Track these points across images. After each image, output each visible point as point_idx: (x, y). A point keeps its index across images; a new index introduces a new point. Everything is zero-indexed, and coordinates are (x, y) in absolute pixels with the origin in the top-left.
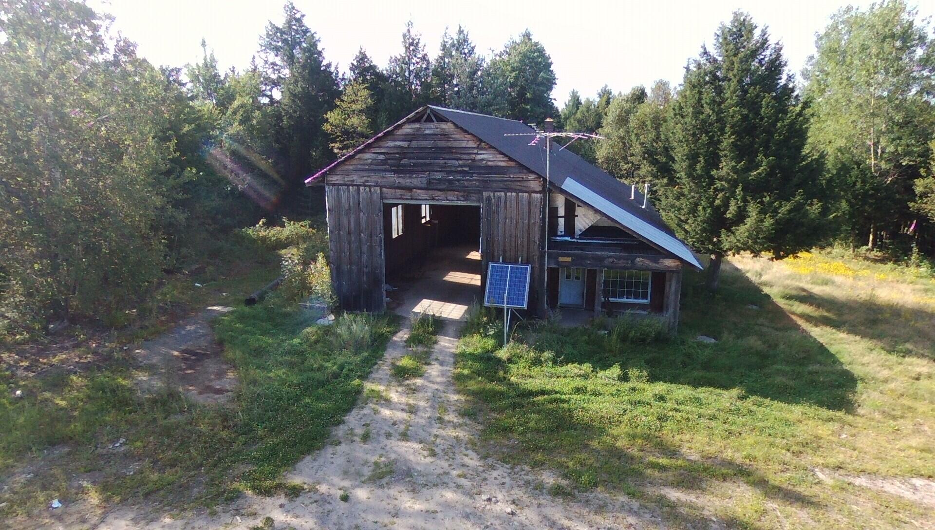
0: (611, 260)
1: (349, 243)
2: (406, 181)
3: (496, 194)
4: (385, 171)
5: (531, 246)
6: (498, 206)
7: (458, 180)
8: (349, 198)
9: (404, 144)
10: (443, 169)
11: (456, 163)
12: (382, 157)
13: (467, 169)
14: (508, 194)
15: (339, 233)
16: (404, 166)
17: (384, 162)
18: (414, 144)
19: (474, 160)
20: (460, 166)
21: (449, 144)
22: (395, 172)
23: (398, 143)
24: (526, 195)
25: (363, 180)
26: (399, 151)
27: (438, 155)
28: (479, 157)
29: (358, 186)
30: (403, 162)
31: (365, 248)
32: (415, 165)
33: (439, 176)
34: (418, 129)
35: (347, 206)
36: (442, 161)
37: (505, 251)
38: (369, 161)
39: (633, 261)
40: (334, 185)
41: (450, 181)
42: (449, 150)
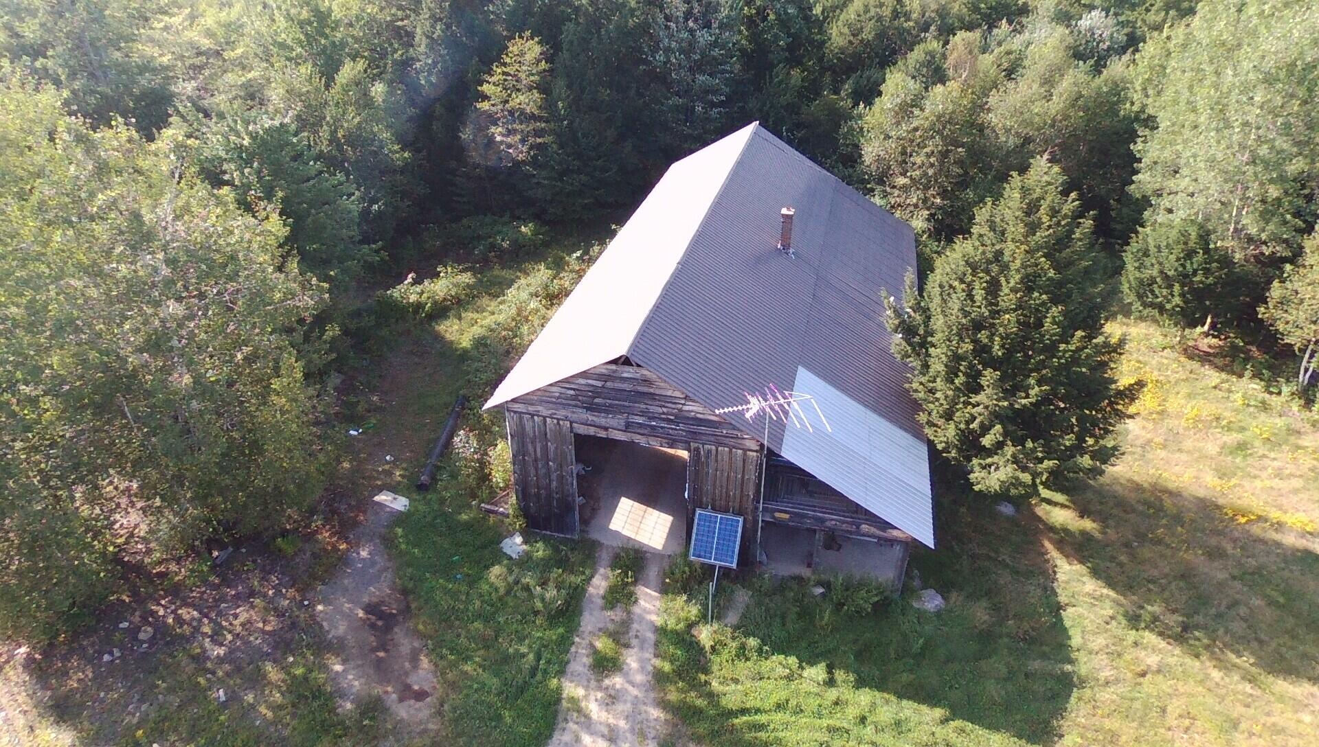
0: (833, 522)
1: (536, 469)
2: (602, 421)
3: (706, 446)
4: (576, 406)
5: (745, 499)
6: (707, 457)
7: (662, 428)
8: (534, 427)
9: (599, 384)
10: (643, 413)
11: (660, 410)
12: (572, 392)
13: (672, 418)
14: (720, 448)
15: (524, 459)
16: (597, 404)
17: (575, 398)
18: (609, 384)
19: (680, 410)
20: (664, 413)
21: (652, 390)
22: (588, 409)
23: (590, 382)
24: (740, 452)
25: (550, 412)
26: (591, 389)
27: (638, 399)
28: (686, 408)
29: (545, 418)
30: (596, 400)
31: (554, 476)
32: (611, 406)
33: (640, 420)
34: (615, 371)
35: (532, 435)
36: (644, 406)
37: (714, 500)
38: (557, 394)
39: (858, 528)
40: (515, 412)
41: (653, 427)
42: (652, 396)
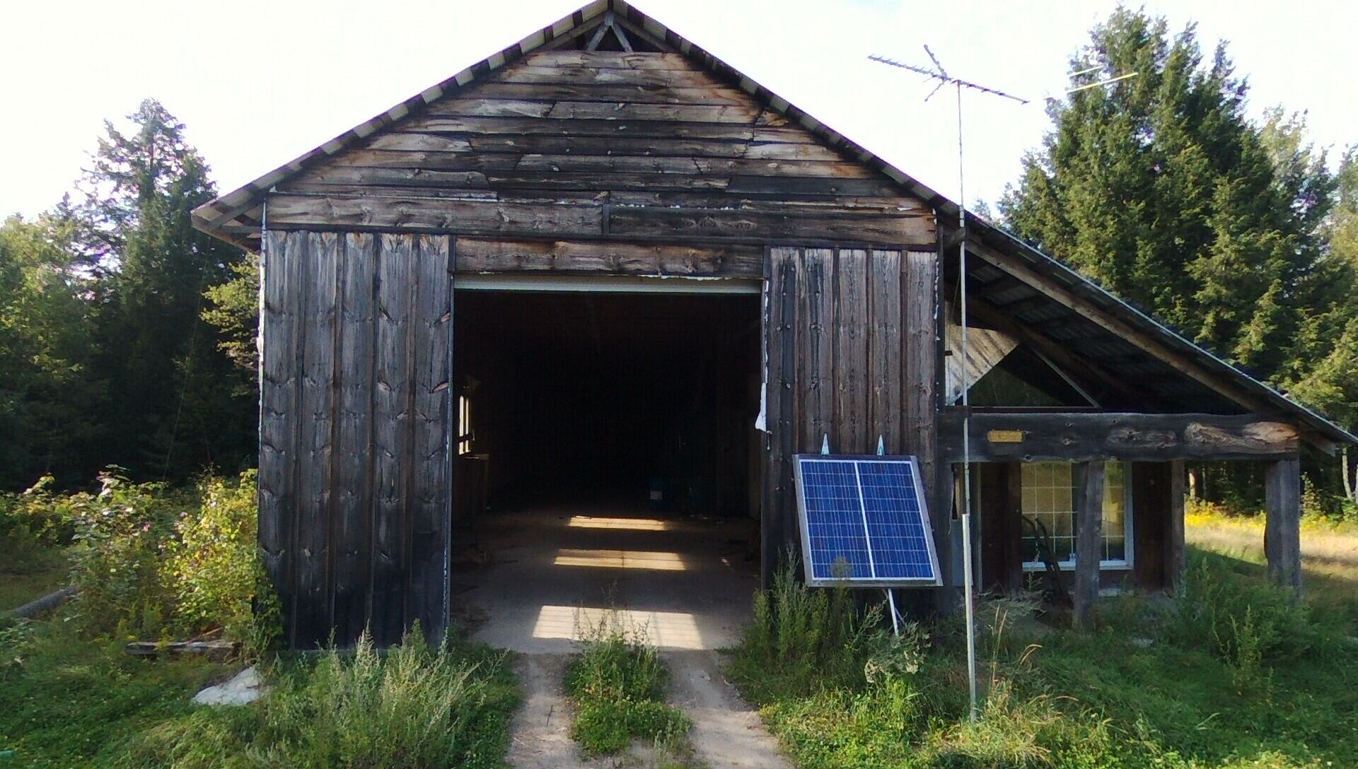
1: (336, 413)
2: (539, 219)
3: (809, 254)
4: (469, 186)
5: (911, 403)
6: (814, 290)
7: (697, 217)
8: (342, 269)
9: (534, 110)
10: (651, 181)
11: (691, 166)
12: (461, 145)
13: (721, 184)
14: (844, 254)
15: (299, 385)
16: (529, 172)
17: (466, 161)
18: (563, 110)
19: (742, 159)
20: (700, 175)
21: (670, 114)
22: (502, 190)
23: (513, 107)
24: (892, 256)
25: (393, 215)
26: (513, 128)
27: (637, 144)
28: (756, 152)
29: (377, 232)
30: (530, 160)
31: (388, 432)
32: (565, 171)
33: (635, 202)
34: (577, 70)
35: (333, 296)
36: (647, 162)
38: (419, 157)
40: (292, 229)
41: (674, 220)
42: (672, 130)
